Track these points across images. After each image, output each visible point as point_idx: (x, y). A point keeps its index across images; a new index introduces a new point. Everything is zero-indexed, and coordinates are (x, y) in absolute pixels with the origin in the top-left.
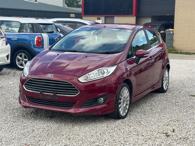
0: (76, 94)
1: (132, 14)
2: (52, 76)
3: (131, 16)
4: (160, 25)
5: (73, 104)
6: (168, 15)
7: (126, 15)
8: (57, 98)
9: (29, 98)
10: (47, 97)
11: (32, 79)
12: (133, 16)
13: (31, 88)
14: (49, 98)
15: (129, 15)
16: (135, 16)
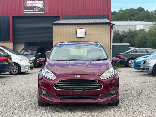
0: (100, 88)
1: (10, 41)
2: (80, 76)
3: (8, 42)
4: (37, 48)
5: (97, 96)
6: (39, 41)
7: (4, 41)
8: (85, 93)
9: (58, 95)
10: (77, 93)
11: (62, 80)
12: (11, 42)
13: (62, 87)
14: (79, 93)
15: (7, 41)
16: (13, 42)
